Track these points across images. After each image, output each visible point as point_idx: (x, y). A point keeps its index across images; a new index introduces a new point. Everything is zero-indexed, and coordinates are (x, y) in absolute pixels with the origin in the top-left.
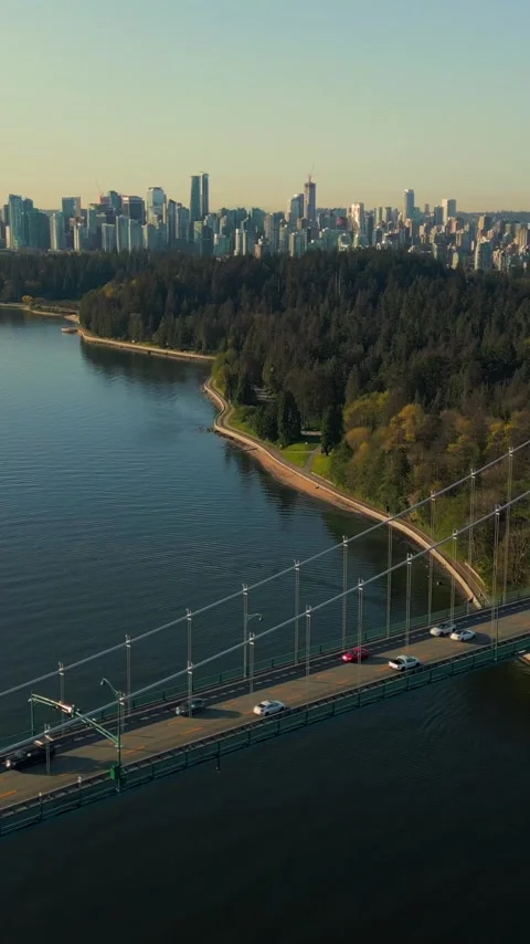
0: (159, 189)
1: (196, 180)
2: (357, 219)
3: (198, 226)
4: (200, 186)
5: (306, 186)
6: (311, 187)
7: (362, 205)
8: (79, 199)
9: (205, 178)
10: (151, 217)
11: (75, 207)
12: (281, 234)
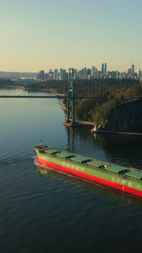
0: (94, 67)
1: (103, 64)
2: (138, 73)
3: (102, 75)
4: (104, 66)
5: (132, 66)
6: (133, 66)
7: (139, 70)
8: (77, 69)
9: (106, 64)
10: (92, 73)
11: (76, 71)
12: (120, 76)
